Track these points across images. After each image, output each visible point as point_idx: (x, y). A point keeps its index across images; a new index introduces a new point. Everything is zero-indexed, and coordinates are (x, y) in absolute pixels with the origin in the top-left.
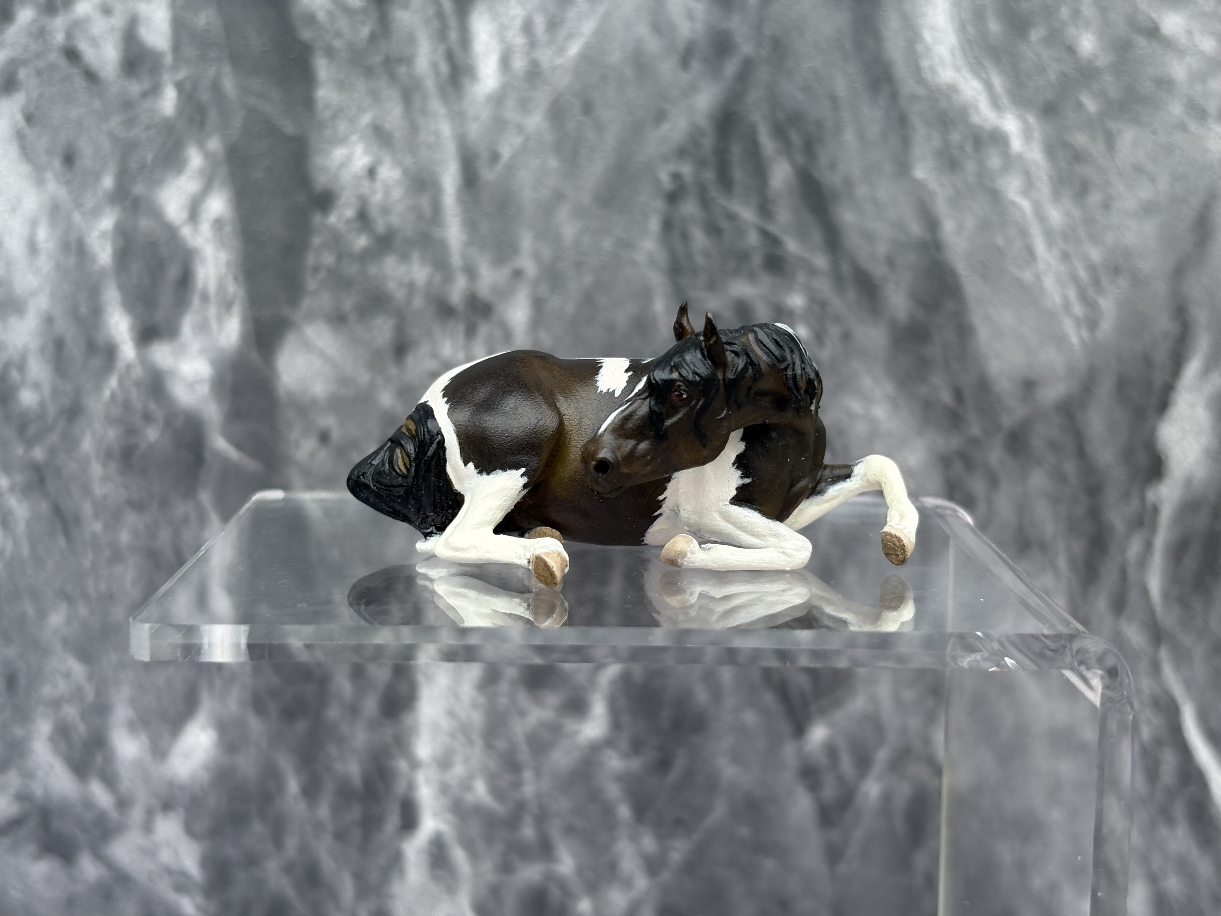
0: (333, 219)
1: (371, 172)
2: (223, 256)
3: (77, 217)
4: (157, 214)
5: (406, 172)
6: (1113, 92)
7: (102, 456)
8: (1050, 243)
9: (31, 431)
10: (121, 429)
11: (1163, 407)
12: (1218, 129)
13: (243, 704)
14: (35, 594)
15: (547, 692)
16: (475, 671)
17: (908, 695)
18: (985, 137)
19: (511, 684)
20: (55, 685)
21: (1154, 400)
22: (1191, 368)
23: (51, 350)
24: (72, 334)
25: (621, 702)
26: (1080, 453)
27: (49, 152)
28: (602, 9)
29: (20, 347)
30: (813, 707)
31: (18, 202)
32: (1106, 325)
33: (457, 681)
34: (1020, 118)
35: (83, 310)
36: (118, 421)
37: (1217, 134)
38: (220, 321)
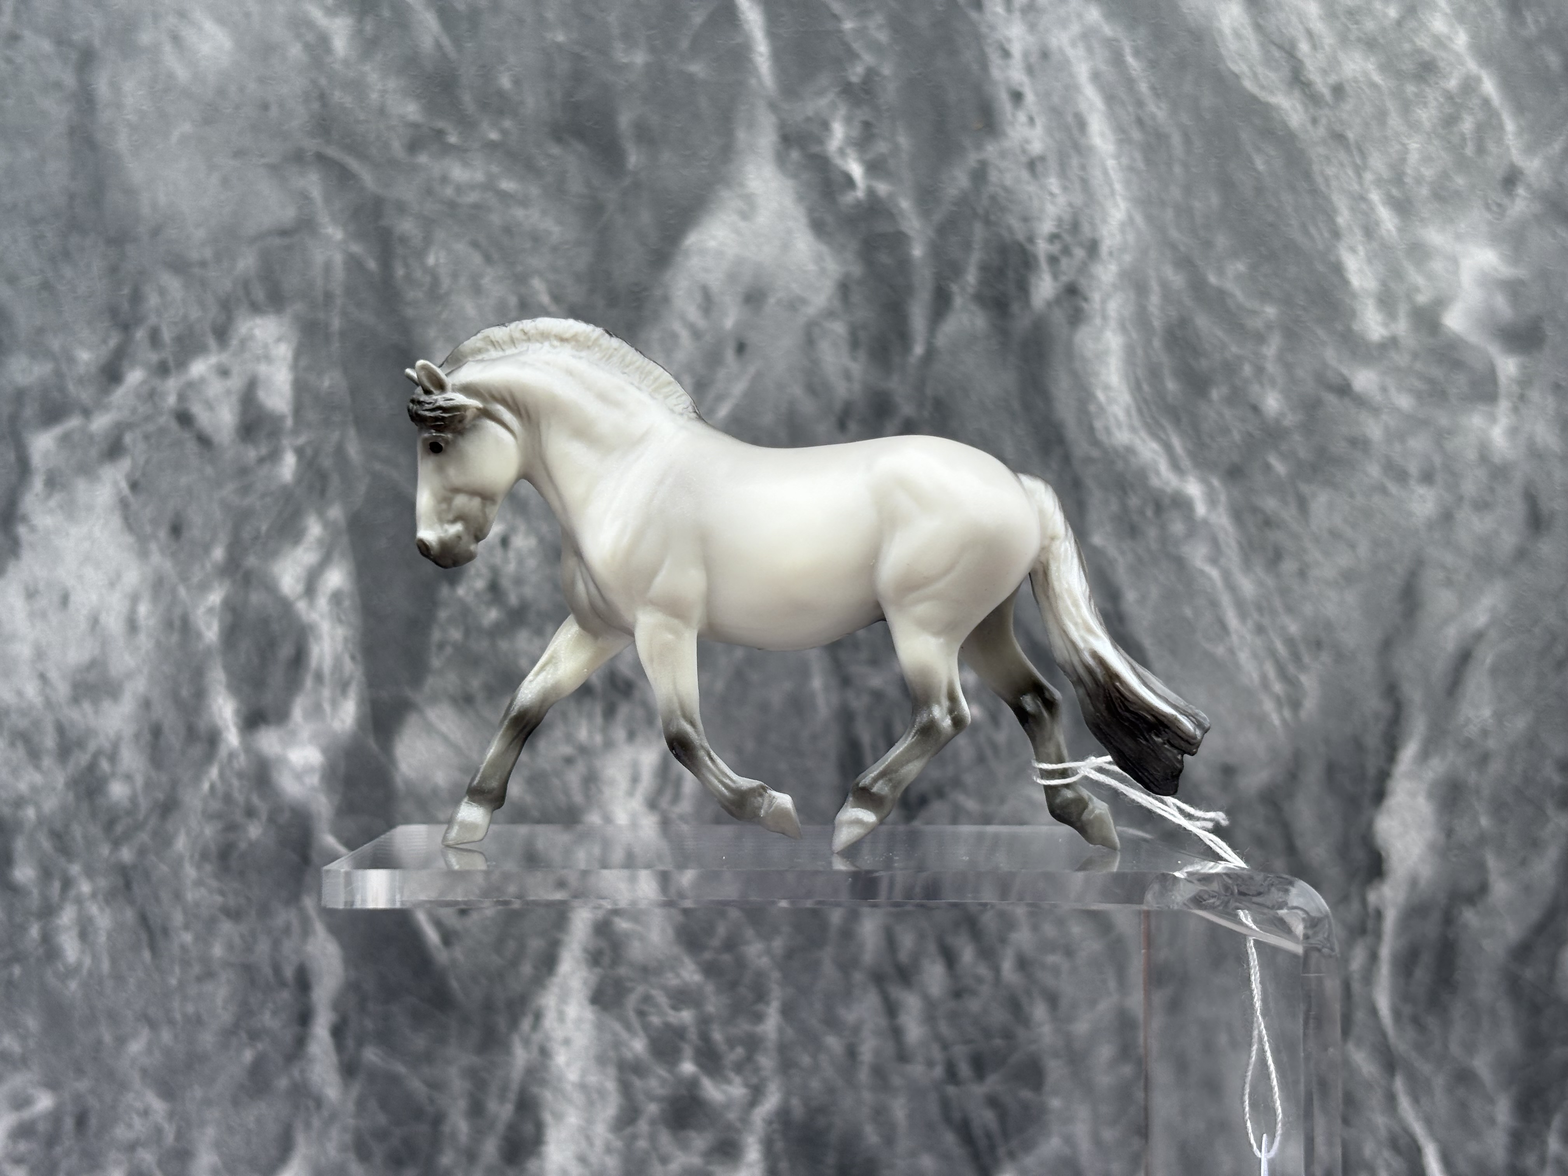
0: (461, 591)
1: (504, 542)
2: (340, 632)
3: (182, 591)
4: (271, 587)
5: (541, 540)
6: (1303, 453)
7: (197, 856)
8: (1243, 615)
9: (119, 829)
10: (219, 825)
11: (1380, 796)
12: (1421, 490)
13: (343, 1149)
14: (113, 1018)
15: (693, 1134)
16: (610, 1109)
17: (1109, 1135)
18: (1167, 501)
19: (653, 1123)
20: (130, 1126)
21: (1370, 788)
22: (1408, 753)
23: (147, 737)
24: (170, 720)
25: (779, 1145)
26: (1291, 849)
27: (155, 522)
28: (752, 370)
29: (111, 733)
30: (1001, 1151)
31: (119, 576)
32: (1310, 704)
33: (590, 1121)
34: (1204, 481)
35: (185, 692)
36: (217, 816)
37: (1421, 496)
38: (334, 704)
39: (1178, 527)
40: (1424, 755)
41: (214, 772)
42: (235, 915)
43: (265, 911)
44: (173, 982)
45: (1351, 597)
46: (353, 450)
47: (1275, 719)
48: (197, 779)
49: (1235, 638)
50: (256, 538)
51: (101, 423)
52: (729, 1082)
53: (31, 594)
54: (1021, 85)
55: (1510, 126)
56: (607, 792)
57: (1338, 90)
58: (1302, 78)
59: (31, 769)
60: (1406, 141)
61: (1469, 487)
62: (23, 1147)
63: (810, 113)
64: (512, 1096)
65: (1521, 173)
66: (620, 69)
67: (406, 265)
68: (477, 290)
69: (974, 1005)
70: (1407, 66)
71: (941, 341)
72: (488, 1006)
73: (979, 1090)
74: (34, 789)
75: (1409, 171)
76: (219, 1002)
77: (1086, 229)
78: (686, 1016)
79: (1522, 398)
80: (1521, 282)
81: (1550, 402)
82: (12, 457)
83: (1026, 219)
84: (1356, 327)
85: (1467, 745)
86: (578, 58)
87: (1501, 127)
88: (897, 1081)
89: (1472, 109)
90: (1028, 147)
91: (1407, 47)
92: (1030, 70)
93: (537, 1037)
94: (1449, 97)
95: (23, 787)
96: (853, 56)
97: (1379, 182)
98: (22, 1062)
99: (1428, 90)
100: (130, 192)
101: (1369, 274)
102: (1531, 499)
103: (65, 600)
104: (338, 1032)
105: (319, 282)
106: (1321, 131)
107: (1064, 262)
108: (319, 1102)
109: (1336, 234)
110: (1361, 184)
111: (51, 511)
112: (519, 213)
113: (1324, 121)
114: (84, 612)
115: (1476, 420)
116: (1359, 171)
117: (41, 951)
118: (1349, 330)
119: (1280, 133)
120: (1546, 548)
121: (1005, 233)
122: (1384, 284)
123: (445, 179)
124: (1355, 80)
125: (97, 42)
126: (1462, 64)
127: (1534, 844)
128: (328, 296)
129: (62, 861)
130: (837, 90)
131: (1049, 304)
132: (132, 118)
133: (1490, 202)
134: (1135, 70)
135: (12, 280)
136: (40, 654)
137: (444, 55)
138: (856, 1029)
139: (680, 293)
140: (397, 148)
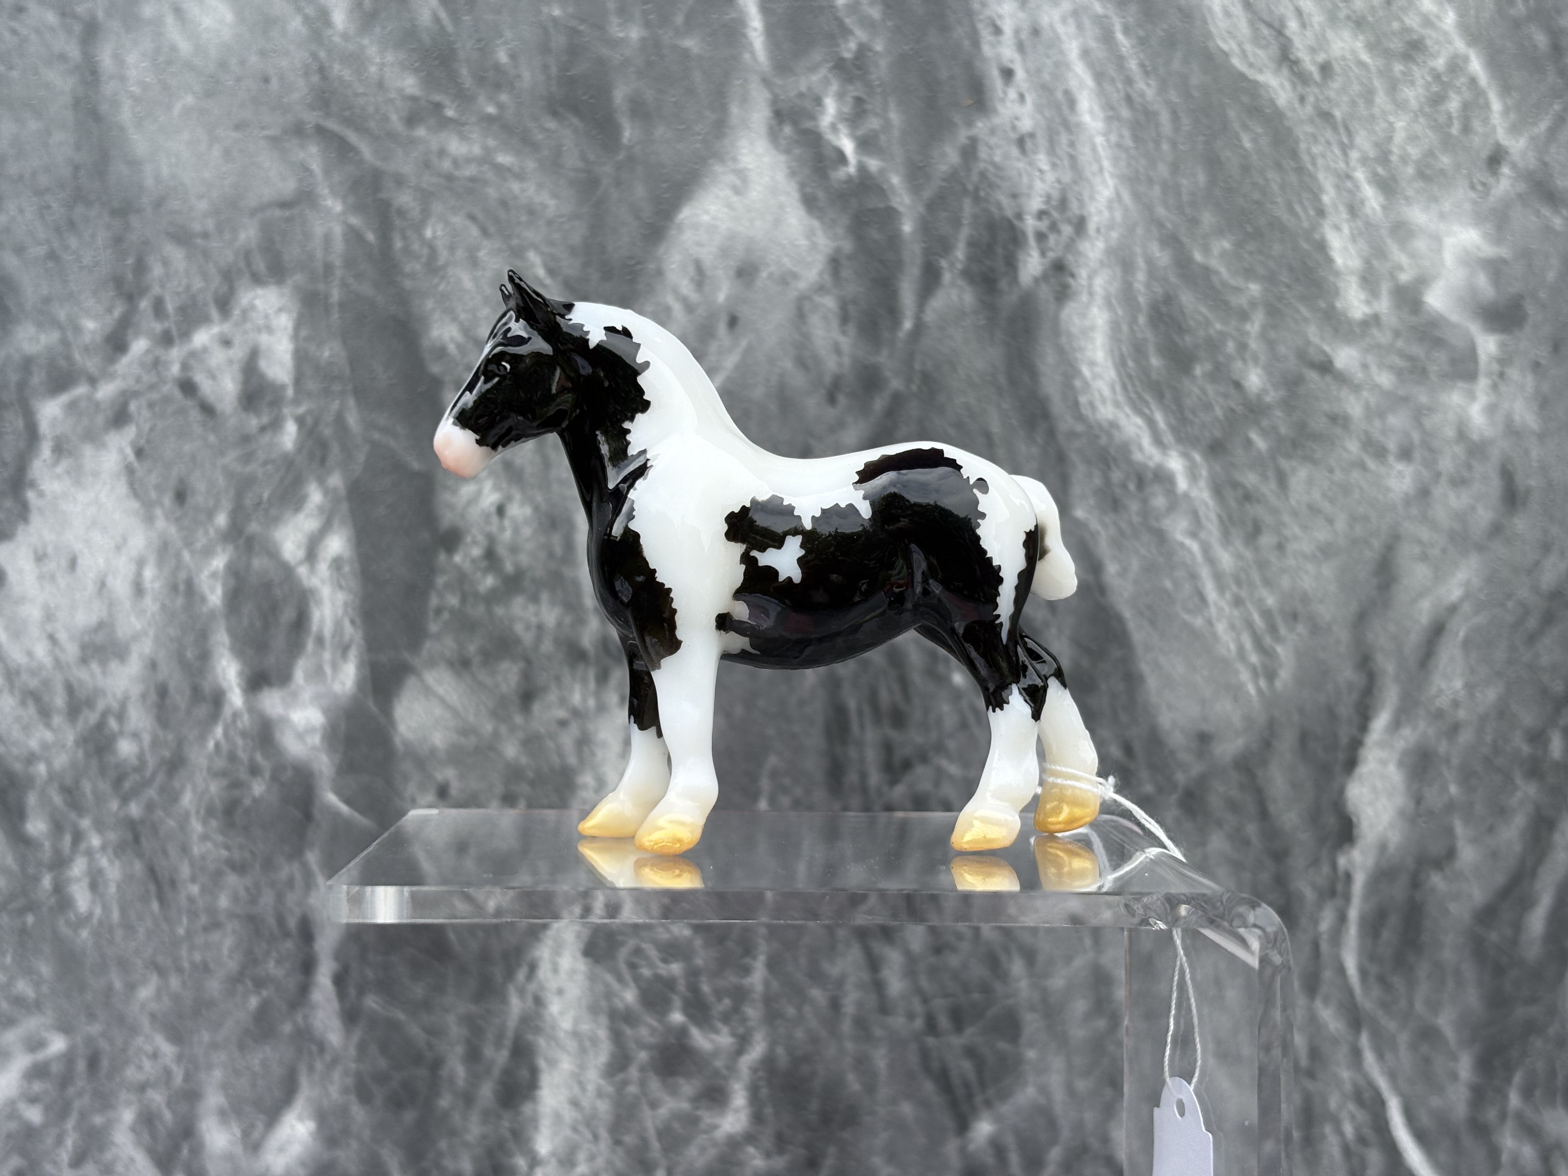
0: (457, 558)
1: (501, 510)
2: (341, 597)
4: (273, 553)
5: (536, 509)
6: (1283, 430)
7: (202, 812)
8: (1221, 588)
9: (127, 785)
10: (224, 782)
11: (1351, 764)
12: (1400, 466)
13: (345, 1091)
14: (124, 965)
15: (682, 1081)
16: (602, 1056)
17: (1082, 1085)
18: (1150, 475)
19: (642, 1069)
20: (140, 1068)
21: (1341, 756)
22: (1380, 722)
23: (153, 697)
24: (177, 682)
25: (764, 1092)
26: (1264, 814)
27: (159, 488)
28: (744, 343)
29: (119, 694)
30: (978, 1099)
31: (125, 540)
32: (1285, 675)
33: (582, 1067)
34: (1185, 455)
35: (189, 654)
36: (223, 774)
37: (1400, 472)
38: (335, 667)
39: (1159, 501)
40: (1396, 725)
41: (219, 731)
42: (240, 868)
43: (268, 865)
44: (181, 931)
45: (1327, 570)
46: (353, 420)
47: (1251, 689)
48: (202, 738)
49: (1213, 611)
50: (259, 504)
51: (107, 391)
52: (716, 1031)
53: (40, 558)
54: (1012, 61)
55: (1496, 105)
56: (600, 754)
57: (1326, 69)
58: (1291, 56)
59: (41, 727)
60: (1391, 119)
61: (1446, 464)
62: (37, 1087)
63: (803, 88)
64: (508, 1043)
65: (1507, 153)
66: (615, 44)
67: (405, 238)
68: (474, 262)
69: (954, 960)
70: (1396, 45)
71: (929, 316)
72: (485, 957)
73: (957, 1041)
74: (45, 746)
75: (1395, 150)
76: (225, 952)
77: (1074, 205)
78: (676, 968)
79: (1502, 375)
80: (1504, 262)
81: (1530, 381)
82: (20, 423)
83: (1014, 196)
84: (1338, 304)
85: (1439, 715)
86: (573, 32)
87: (1487, 106)
88: (878, 1032)
89: (1459, 88)
90: (1017, 123)
91: (1396, 25)
92: (1021, 47)
93: (532, 987)
94: (1437, 77)
95: (34, 744)
96: (846, 32)
97: (1364, 161)
98: (37, 1006)
99: (1415, 68)
100: (134, 164)
101: (1353, 252)
102: (1507, 475)
103: (73, 564)
104: (339, 980)
105: (319, 254)
106: (1309, 109)
107: (1052, 239)
108: (322, 1046)
109: (1321, 213)
110: (1347, 163)
111: (58, 477)
112: (516, 186)
113: (1311, 99)
114: (91, 575)
115: (1455, 398)
116: (1345, 149)
117: (53, 901)
118: (1332, 307)
119: (1268, 111)
120: (1521, 524)
121: (994, 209)
122: (1368, 262)
123: (442, 153)
124: (1344, 59)
125: (100, 14)
126: (1450, 42)
127: (1502, 812)
128: (328, 268)
129: (73, 816)
130: (831, 65)
131: (1036, 280)
132: (135, 89)
133: (1475, 181)
134: (1125, 47)
135: (20, 250)
136: (49, 616)
137: (442, 28)
138: (840, 982)
139: (673, 266)
140: (396, 122)
